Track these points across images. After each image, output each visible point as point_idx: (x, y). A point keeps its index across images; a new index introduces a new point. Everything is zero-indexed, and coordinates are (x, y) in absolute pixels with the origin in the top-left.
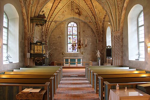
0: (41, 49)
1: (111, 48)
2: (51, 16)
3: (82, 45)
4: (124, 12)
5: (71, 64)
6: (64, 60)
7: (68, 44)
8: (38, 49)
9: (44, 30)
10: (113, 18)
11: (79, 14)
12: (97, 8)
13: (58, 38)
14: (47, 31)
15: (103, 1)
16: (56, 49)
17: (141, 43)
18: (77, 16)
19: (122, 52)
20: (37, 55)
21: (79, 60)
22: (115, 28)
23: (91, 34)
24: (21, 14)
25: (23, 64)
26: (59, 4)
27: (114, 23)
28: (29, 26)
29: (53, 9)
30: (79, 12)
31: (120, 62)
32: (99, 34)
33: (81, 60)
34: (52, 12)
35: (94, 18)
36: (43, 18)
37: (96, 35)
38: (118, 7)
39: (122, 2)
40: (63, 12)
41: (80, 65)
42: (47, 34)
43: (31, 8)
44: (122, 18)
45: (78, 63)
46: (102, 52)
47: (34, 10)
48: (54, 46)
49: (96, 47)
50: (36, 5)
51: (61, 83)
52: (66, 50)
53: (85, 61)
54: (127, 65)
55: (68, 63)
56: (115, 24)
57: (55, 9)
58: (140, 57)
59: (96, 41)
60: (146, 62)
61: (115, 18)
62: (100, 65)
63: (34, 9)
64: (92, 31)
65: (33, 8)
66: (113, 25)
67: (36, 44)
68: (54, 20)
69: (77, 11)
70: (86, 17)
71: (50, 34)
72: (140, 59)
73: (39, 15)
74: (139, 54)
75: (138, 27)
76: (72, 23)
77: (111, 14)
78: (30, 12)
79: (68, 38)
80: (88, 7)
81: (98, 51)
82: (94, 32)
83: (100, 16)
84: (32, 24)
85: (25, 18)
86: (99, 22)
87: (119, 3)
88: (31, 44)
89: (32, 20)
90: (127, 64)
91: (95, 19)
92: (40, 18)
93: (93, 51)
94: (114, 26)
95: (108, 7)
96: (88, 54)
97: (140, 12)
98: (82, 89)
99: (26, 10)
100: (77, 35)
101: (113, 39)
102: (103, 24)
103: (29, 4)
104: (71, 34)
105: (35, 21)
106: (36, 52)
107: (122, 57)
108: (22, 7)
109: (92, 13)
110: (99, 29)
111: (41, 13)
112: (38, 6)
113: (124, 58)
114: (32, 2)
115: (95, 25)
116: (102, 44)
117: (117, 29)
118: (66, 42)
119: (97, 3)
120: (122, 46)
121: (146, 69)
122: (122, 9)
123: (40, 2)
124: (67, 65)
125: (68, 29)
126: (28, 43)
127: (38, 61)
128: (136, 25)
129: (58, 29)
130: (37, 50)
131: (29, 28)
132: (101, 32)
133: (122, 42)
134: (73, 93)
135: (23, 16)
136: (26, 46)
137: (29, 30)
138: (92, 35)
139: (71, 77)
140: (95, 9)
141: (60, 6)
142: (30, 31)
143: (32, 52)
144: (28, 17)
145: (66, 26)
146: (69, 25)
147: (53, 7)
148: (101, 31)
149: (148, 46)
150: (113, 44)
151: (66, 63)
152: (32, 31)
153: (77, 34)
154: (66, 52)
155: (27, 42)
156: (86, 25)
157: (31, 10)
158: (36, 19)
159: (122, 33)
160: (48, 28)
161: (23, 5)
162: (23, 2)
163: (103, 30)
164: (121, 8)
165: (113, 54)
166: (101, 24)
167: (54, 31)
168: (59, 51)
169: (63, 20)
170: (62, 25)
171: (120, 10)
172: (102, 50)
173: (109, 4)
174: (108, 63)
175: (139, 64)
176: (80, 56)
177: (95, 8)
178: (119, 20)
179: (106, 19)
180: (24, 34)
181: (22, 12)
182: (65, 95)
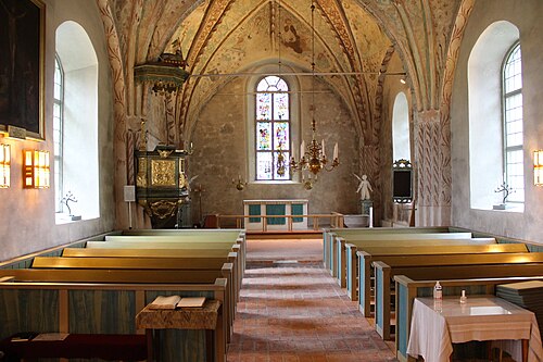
0: (172, 174)
1: (411, 168)
2: (200, 54)
3: (324, 162)
4: (453, 46)
5: (268, 223)
6: (246, 208)
7: (256, 151)
8: (162, 172)
9: (173, 104)
10: (418, 65)
11: (297, 46)
12: (358, 27)
13: (222, 131)
14: (185, 109)
15: (383, 7)
16: (216, 170)
17: (513, 152)
18: (289, 56)
19: (448, 181)
20: (157, 192)
21: (297, 209)
22: (424, 100)
23: (338, 118)
24: (104, 51)
25: (112, 222)
26: (227, 12)
27: (422, 80)
28: (131, 94)
29: (206, 30)
30: (295, 40)
31: (440, 214)
32: (365, 116)
33: (305, 208)
34: (201, 41)
35: (347, 60)
36: (177, 65)
37: (357, 123)
38: (435, 25)
39: (450, 11)
40: (241, 40)
41: (302, 226)
42: (183, 117)
43: (138, 31)
44: (449, 64)
45: (294, 220)
46: (378, 182)
47: (146, 39)
48: (207, 161)
49: (356, 161)
50: (154, 19)
51: (247, 287)
52: (252, 175)
53: (318, 211)
54: (463, 226)
55: (258, 220)
56: (423, 85)
57: (214, 30)
58: (509, 198)
59: (357, 143)
60: (527, 217)
61: (424, 63)
62: (371, 226)
63: (146, 35)
64: (343, 106)
65: (142, 32)
66: (416, 88)
67: (155, 154)
68: (210, 68)
69: (288, 36)
70: (319, 58)
71: (195, 118)
72: (508, 205)
73: (162, 54)
74: (505, 189)
75: (503, 97)
76: (273, 80)
77: (409, 52)
78: (132, 45)
79: (259, 133)
80: (329, 22)
81: (365, 177)
82: (348, 110)
83: (370, 54)
84: (139, 87)
85: (118, 65)
86: (367, 76)
87: (438, 12)
88: (137, 154)
89: (139, 72)
90: (466, 224)
91: (352, 66)
92: (168, 65)
93: (345, 179)
94: (420, 92)
95: (400, 25)
96: (326, 188)
97: (509, 45)
98: (318, 305)
99: (120, 40)
100: (289, 121)
101: (416, 136)
102: (381, 83)
103: (130, 19)
104: (266, 117)
105: (152, 77)
106: (154, 181)
107: (448, 200)
108: (107, 30)
109: (342, 44)
110: (365, 99)
111: (170, 50)
112: (161, 23)
113: (455, 201)
114: (139, 10)
115: (352, 87)
116: (376, 153)
117: (429, 102)
118: (251, 146)
119: (361, 11)
120: (448, 161)
121: (528, 239)
122: (449, 33)
123: (166, 12)
124: (258, 227)
125: (258, 99)
126: (127, 152)
127: (162, 212)
128: (498, 90)
129: (224, 101)
130: (160, 176)
131: (132, 101)
132: (375, 112)
133: (448, 146)
134: (292, 317)
135: (110, 58)
136: (120, 161)
137: (132, 105)
138: (341, 120)
139: (276, 266)
140: (354, 32)
141: (230, 20)
142: (132, 111)
143: (142, 182)
144: (127, 63)
145: (250, 89)
146: (262, 86)
147: (207, 24)
148: (374, 107)
149: (536, 164)
150: (417, 154)
151: (251, 220)
152: (138, 109)
153: (287, 118)
154: (252, 181)
155: (124, 147)
156: (321, 86)
157: (137, 38)
158: (153, 71)
159: (449, 117)
160: (188, 98)
161: (110, 22)
162: (112, 12)
163: (381, 106)
164: (444, 29)
165: (417, 188)
166: (373, 84)
167: (209, 106)
168: (225, 178)
169: (242, 68)
170: (238, 87)
171: (441, 39)
172: (378, 173)
173: (404, 15)
174: (399, 219)
175: (505, 224)
176: (298, 196)
177: (352, 27)
178: (437, 73)
179: (391, 67)
180: (113, 119)
181: (108, 47)
182: (266, 321)
